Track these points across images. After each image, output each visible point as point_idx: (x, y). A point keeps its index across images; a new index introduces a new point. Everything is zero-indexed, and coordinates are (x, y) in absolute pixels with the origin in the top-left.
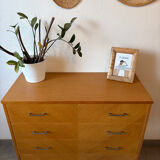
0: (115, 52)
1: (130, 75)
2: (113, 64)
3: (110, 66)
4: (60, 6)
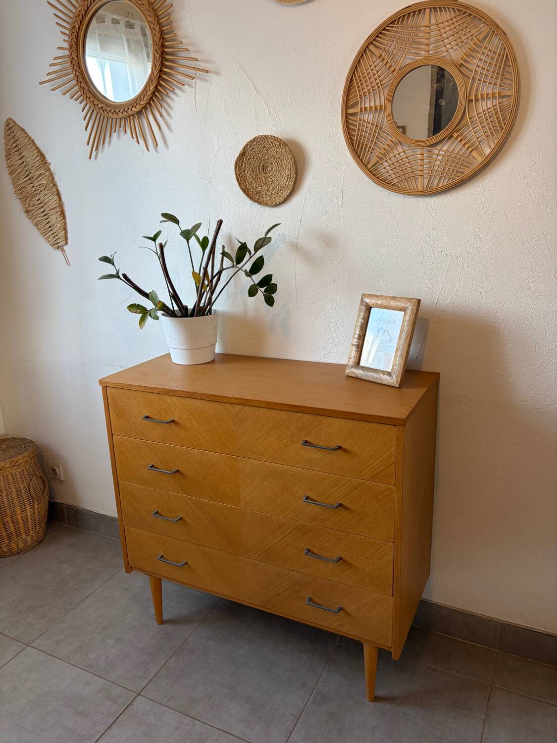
0: (367, 307)
1: (397, 366)
3: (355, 341)
4: (255, 201)
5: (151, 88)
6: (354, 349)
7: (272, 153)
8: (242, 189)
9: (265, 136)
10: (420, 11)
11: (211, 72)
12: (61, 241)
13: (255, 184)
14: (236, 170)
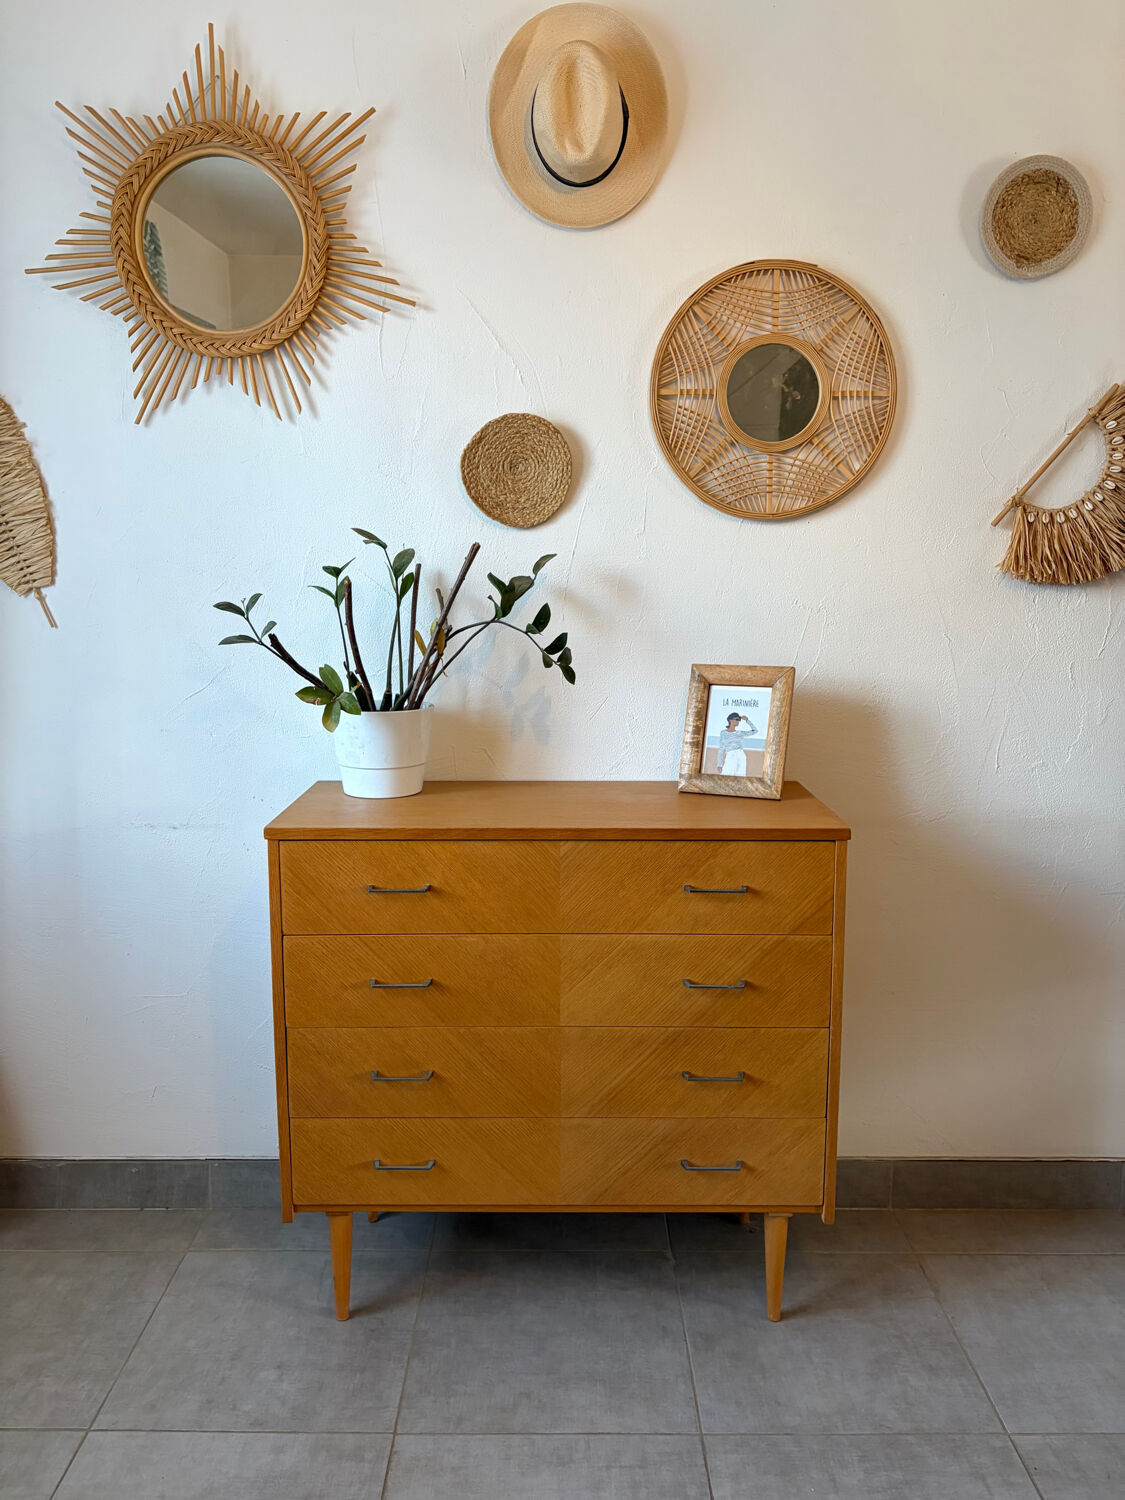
0: (704, 683)
1: (769, 766)
2: (701, 729)
3: (689, 738)
4: (494, 518)
5: (299, 316)
6: (688, 748)
7: (531, 443)
8: (472, 498)
9: (523, 415)
10: (766, 271)
11: (420, 305)
12: (41, 576)
13: (493, 492)
14: (462, 466)
